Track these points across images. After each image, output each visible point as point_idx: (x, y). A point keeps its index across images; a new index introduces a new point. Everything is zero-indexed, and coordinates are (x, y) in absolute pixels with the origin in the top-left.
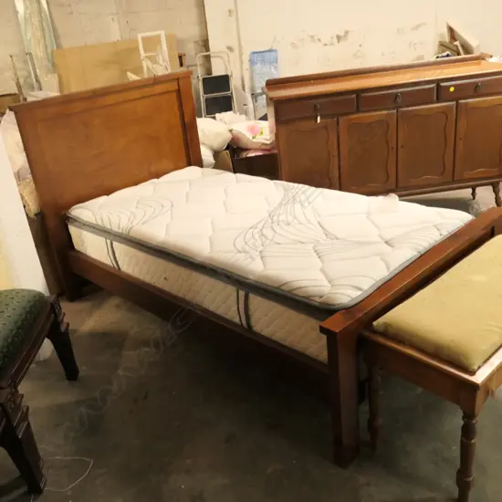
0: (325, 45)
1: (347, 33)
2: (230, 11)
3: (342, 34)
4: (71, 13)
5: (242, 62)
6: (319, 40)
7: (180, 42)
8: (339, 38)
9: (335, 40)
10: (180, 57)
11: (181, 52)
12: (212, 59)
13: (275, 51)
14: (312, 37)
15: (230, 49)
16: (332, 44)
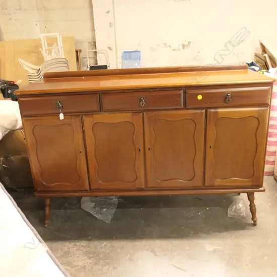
0: (174, 50)
1: (189, 43)
2: (110, 23)
3: (186, 43)
4: (11, 19)
5: (117, 58)
6: (170, 47)
7: (77, 42)
8: (184, 46)
9: (181, 47)
10: (77, 52)
11: (78, 48)
12: (97, 54)
13: (139, 52)
14: (165, 44)
15: (110, 48)
16: (179, 50)
